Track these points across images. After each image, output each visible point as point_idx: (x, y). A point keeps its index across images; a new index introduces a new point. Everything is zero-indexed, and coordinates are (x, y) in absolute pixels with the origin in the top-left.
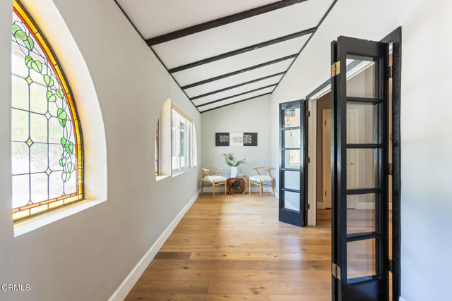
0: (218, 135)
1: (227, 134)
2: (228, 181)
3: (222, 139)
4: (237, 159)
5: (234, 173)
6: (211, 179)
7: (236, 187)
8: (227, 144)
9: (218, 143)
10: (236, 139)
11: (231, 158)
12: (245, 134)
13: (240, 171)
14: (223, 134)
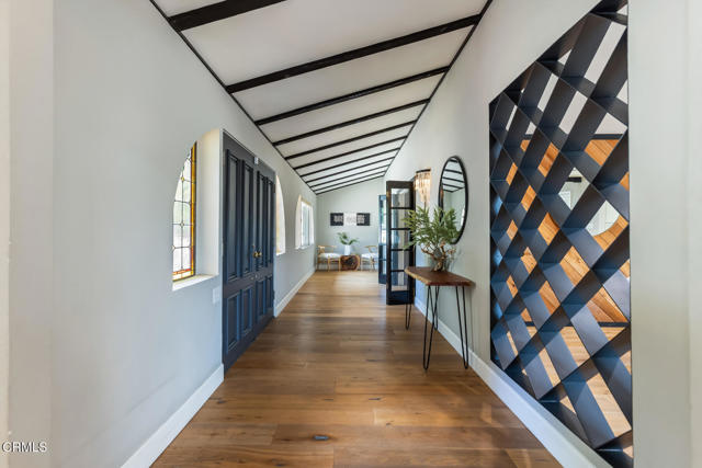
0: (332, 215)
1: (342, 214)
2: (342, 258)
3: (336, 219)
4: (351, 237)
5: (347, 251)
6: (327, 255)
7: (349, 264)
8: (341, 224)
9: (333, 223)
10: (349, 219)
11: (345, 237)
12: (359, 214)
13: (353, 249)
14: (337, 214)
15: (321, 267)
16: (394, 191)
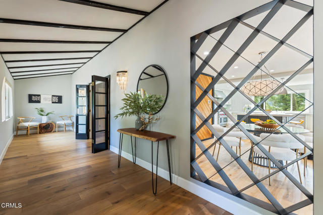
0: (30, 96)
1: (39, 95)
2: (40, 125)
3: (34, 98)
4: (46, 111)
5: (45, 120)
6: (27, 124)
7: (46, 128)
8: (39, 102)
9: (31, 101)
10: (46, 99)
11: (42, 111)
12: (53, 96)
13: (49, 118)
14: (35, 95)
15: (20, 133)
16: (97, 83)
